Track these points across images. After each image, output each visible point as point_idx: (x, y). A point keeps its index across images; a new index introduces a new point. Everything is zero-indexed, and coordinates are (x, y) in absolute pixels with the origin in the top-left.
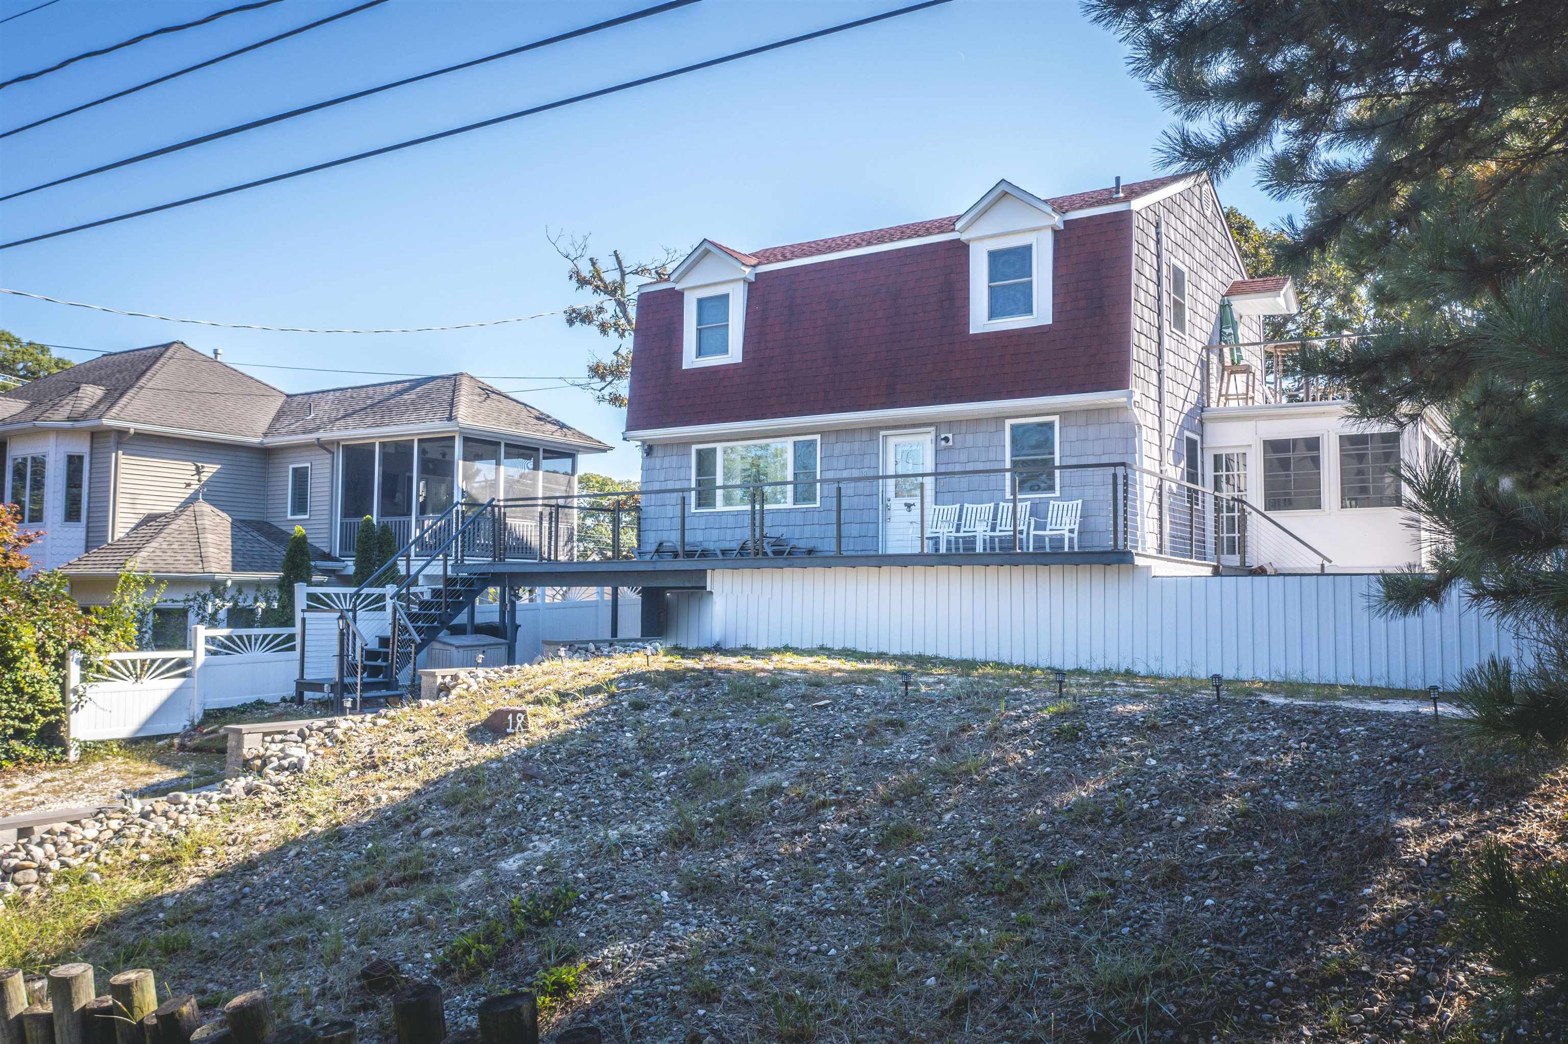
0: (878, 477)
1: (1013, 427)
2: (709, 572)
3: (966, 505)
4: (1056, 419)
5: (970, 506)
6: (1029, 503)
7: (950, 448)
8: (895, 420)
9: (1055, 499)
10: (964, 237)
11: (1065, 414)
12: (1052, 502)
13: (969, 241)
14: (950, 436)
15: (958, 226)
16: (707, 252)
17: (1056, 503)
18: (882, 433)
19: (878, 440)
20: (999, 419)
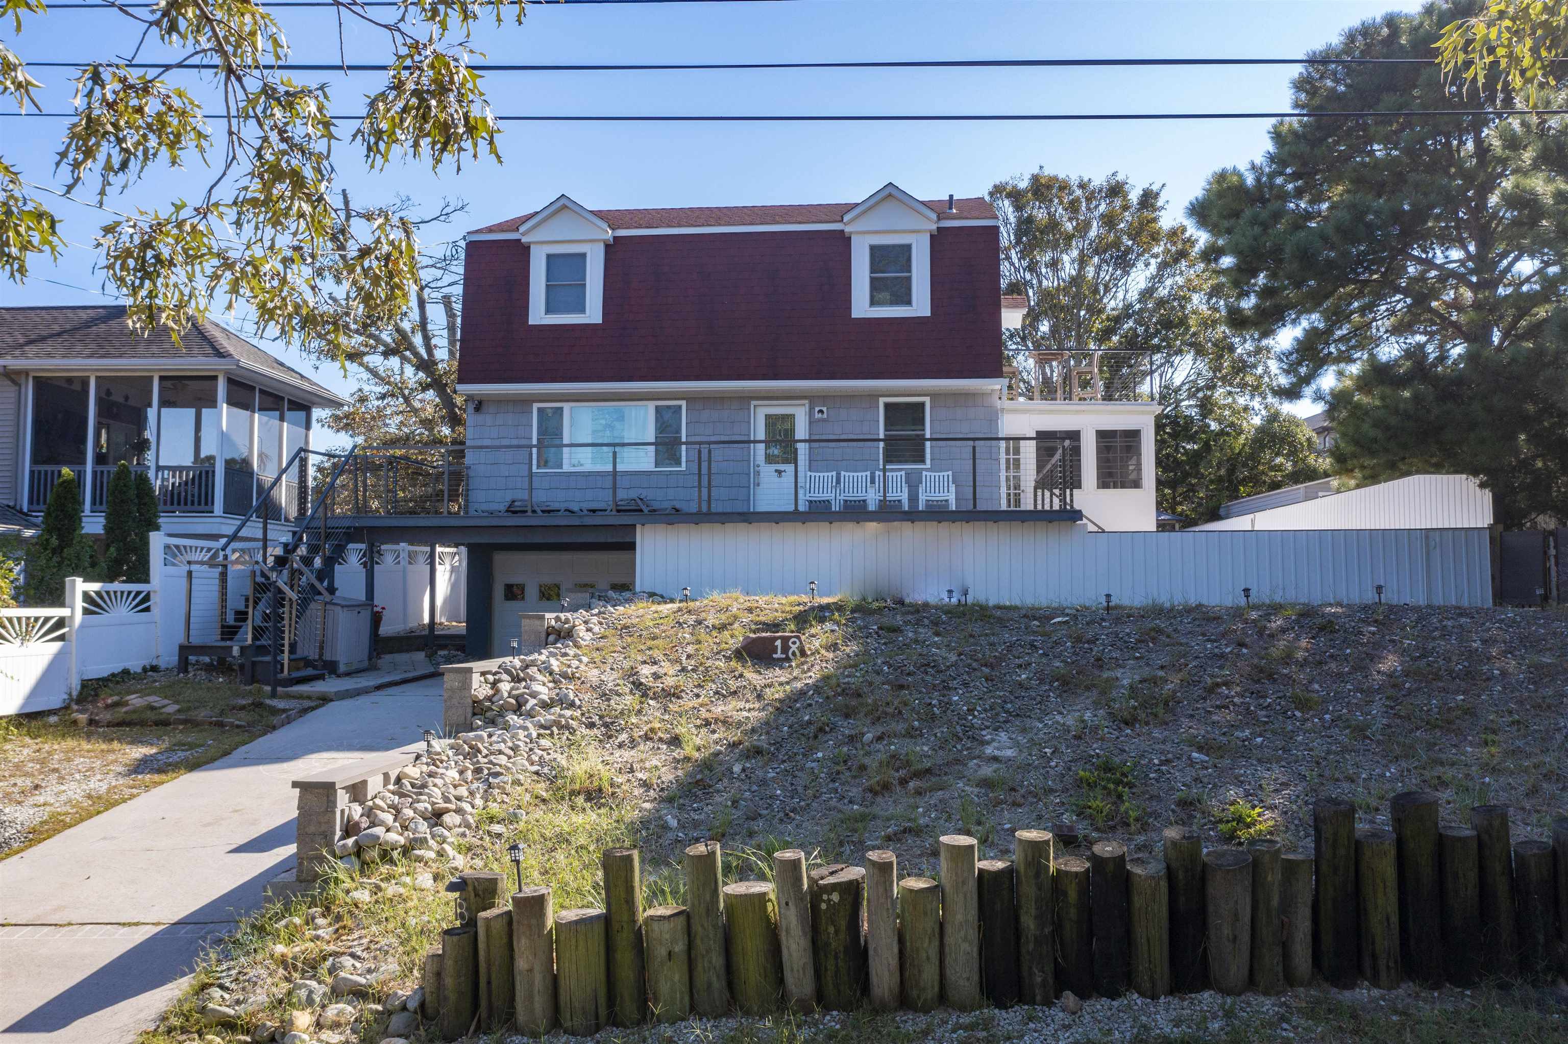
0: (749, 442)
1: (887, 406)
2: (639, 528)
3: (843, 473)
4: (927, 400)
5: (847, 474)
6: (903, 473)
7: (824, 420)
8: (769, 391)
9: (927, 470)
10: (847, 229)
11: (935, 396)
12: (924, 473)
13: (851, 233)
14: (824, 409)
15: (847, 218)
16: (565, 207)
17: (928, 474)
18: (753, 403)
19: (749, 409)
20: (873, 396)
